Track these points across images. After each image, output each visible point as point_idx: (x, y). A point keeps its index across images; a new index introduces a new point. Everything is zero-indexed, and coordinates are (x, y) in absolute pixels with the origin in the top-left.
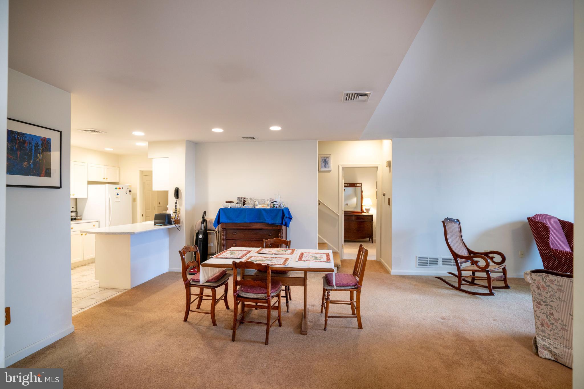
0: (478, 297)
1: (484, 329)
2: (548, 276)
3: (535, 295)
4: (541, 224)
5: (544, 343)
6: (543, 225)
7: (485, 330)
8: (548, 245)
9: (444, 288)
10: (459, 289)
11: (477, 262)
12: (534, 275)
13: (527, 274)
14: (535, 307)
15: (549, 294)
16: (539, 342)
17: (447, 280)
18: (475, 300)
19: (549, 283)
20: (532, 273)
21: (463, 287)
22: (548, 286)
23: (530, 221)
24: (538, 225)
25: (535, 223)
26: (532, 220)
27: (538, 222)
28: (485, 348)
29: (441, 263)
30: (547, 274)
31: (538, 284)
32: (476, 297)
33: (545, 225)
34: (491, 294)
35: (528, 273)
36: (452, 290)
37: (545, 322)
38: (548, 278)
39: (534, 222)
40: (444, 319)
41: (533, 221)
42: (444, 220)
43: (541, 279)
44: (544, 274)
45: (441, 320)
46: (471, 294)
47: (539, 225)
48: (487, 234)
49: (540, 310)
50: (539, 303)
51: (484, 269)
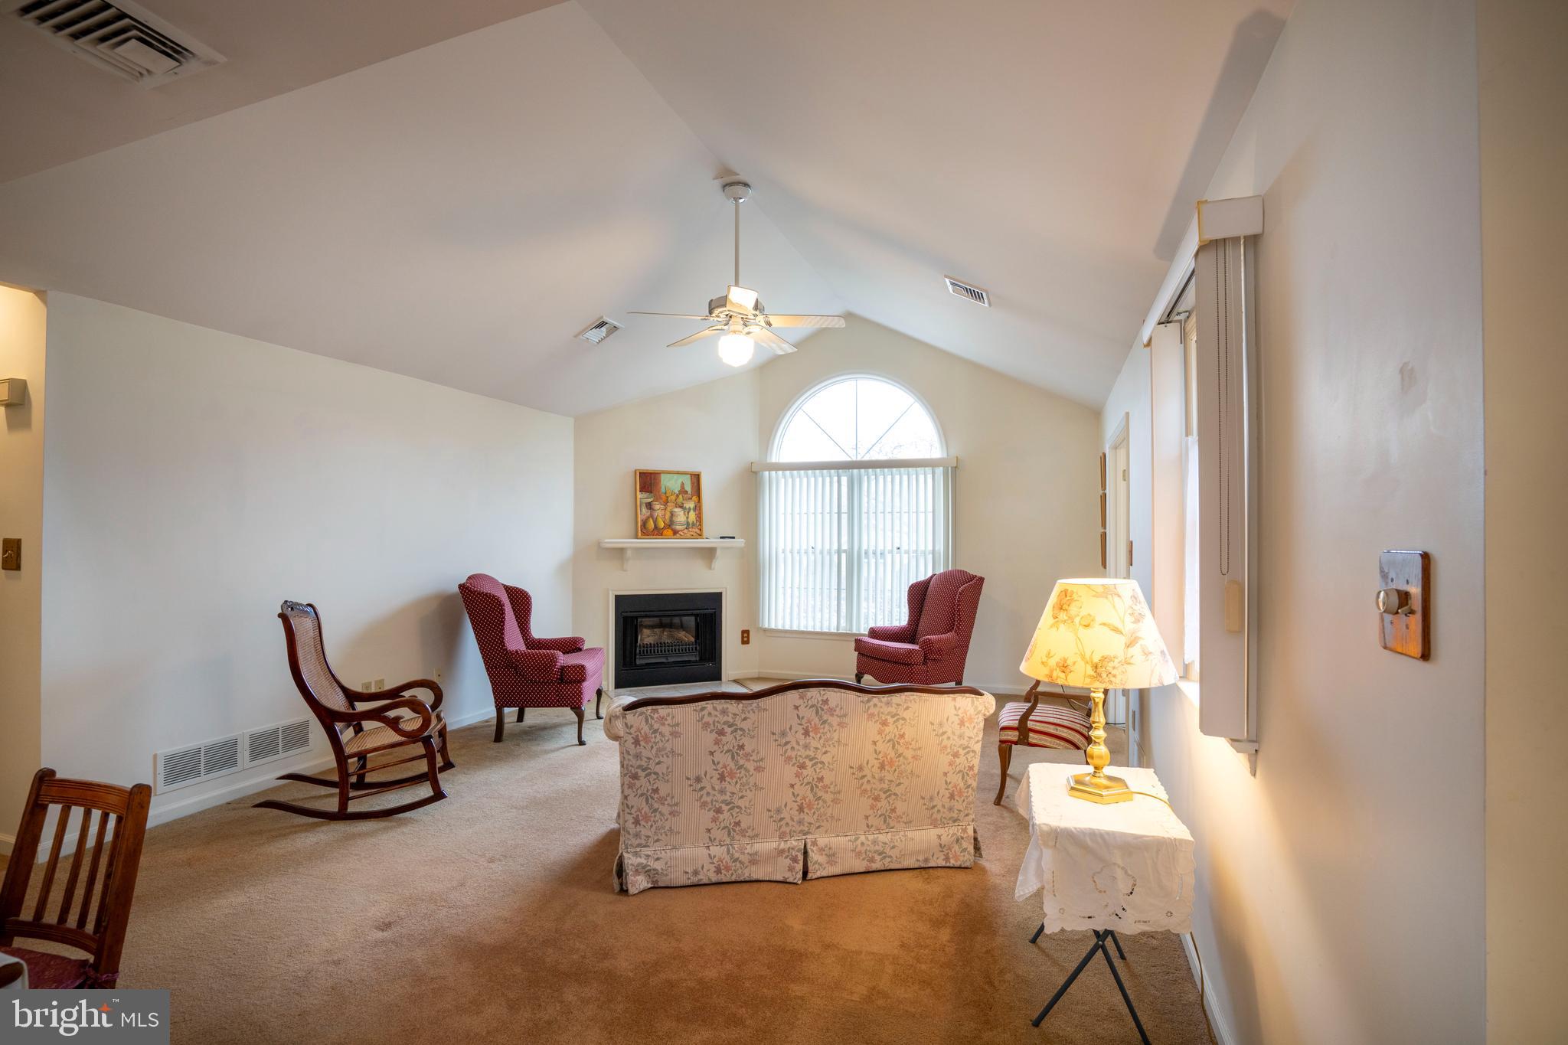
0: (406, 818)
1: (496, 896)
2: (656, 711)
3: (629, 760)
4: (489, 598)
5: (639, 860)
6: (492, 600)
7: (500, 897)
8: (503, 643)
9: (296, 832)
10: (342, 815)
11: (397, 719)
12: (630, 715)
13: (617, 717)
14: (626, 787)
15: (654, 751)
16: (630, 862)
17: (294, 800)
18: (405, 830)
19: (656, 726)
20: (628, 712)
21: (353, 807)
22: (656, 731)
23: (465, 592)
24: (481, 600)
25: (477, 596)
26: (469, 591)
27: (483, 593)
28: (543, 941)
29: (247, 754)
30: (654, 707)
31: (637, 733)
32: (400, 819)
33: (497, 599)
34: (438, 795)
35: (618, 714)
36: (324, 828)
37: (643, 813)
38: (656, 715)
39: (474, 594)
40: (387, 926)
41: (472, 593)
42: (282, 610)
43: (644, 720)
44: (650, 708)
45: (381, 933)
46: (381, 817)
47: (485, 599)
48: (370, 637)
49: (635, 790)
50: (635, 777)
51: (420, 733)
